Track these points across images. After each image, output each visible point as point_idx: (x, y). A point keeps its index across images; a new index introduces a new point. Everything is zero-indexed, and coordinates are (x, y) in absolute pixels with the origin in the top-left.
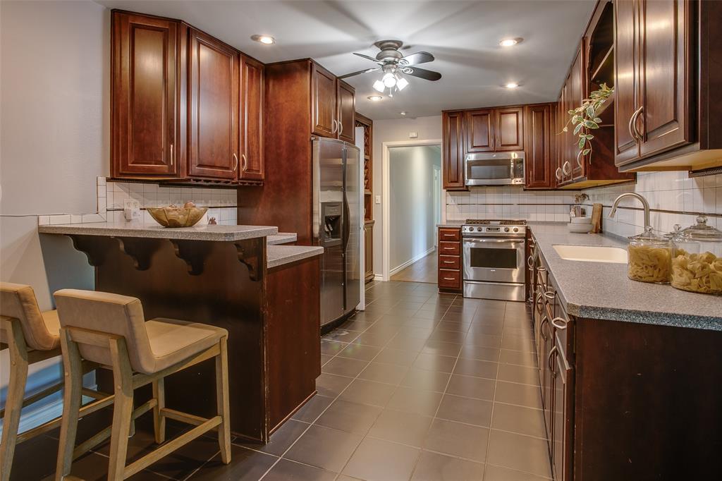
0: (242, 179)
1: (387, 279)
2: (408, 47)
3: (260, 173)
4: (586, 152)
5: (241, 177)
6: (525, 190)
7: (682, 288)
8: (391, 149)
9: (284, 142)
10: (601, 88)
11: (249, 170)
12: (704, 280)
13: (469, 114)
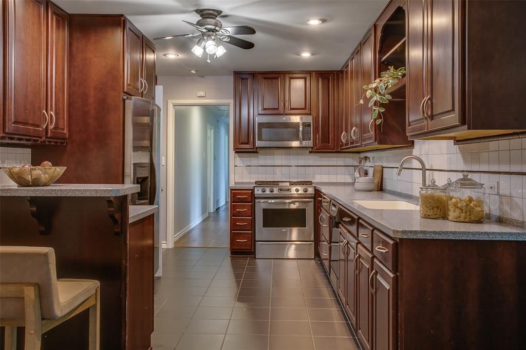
0: (50, 138)
1: (171, 245)
2: (226, 16)
3: (65, 132)
4: (379, 122)
5: (49, 135)
6: (310, 152)
7: (455, 220)
8: (176, 107)
9: (91, 100)
10: (389, 69)
11: (56, 127)
12: (468, 213)
13: (259, 77)
